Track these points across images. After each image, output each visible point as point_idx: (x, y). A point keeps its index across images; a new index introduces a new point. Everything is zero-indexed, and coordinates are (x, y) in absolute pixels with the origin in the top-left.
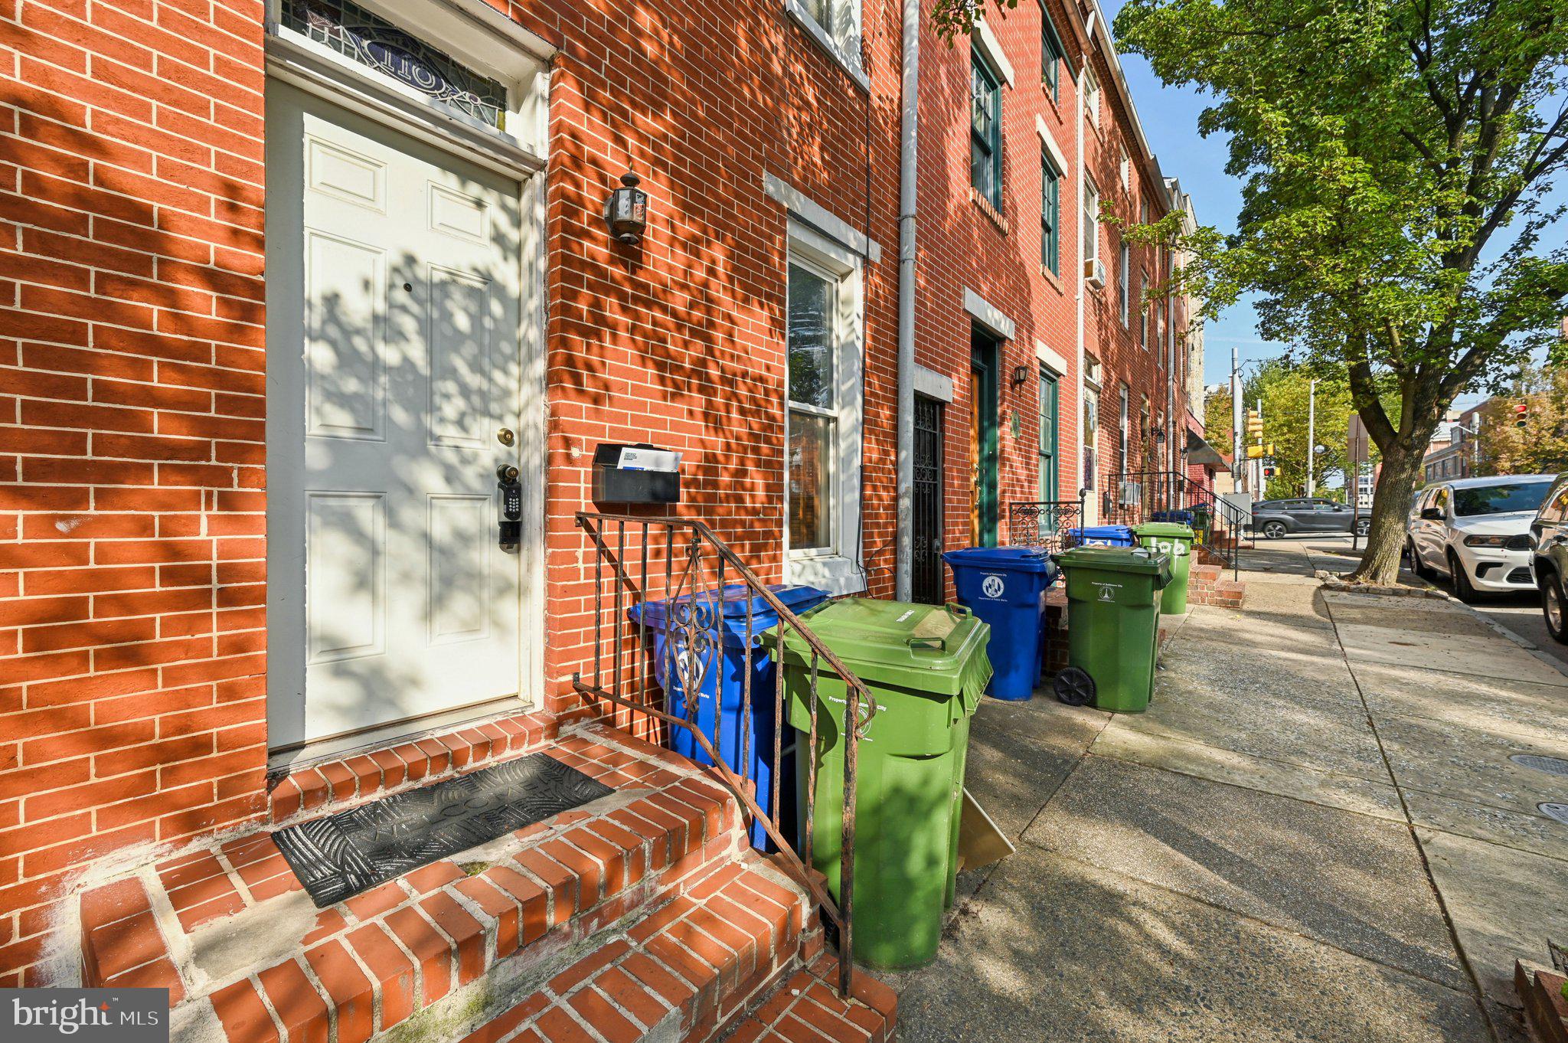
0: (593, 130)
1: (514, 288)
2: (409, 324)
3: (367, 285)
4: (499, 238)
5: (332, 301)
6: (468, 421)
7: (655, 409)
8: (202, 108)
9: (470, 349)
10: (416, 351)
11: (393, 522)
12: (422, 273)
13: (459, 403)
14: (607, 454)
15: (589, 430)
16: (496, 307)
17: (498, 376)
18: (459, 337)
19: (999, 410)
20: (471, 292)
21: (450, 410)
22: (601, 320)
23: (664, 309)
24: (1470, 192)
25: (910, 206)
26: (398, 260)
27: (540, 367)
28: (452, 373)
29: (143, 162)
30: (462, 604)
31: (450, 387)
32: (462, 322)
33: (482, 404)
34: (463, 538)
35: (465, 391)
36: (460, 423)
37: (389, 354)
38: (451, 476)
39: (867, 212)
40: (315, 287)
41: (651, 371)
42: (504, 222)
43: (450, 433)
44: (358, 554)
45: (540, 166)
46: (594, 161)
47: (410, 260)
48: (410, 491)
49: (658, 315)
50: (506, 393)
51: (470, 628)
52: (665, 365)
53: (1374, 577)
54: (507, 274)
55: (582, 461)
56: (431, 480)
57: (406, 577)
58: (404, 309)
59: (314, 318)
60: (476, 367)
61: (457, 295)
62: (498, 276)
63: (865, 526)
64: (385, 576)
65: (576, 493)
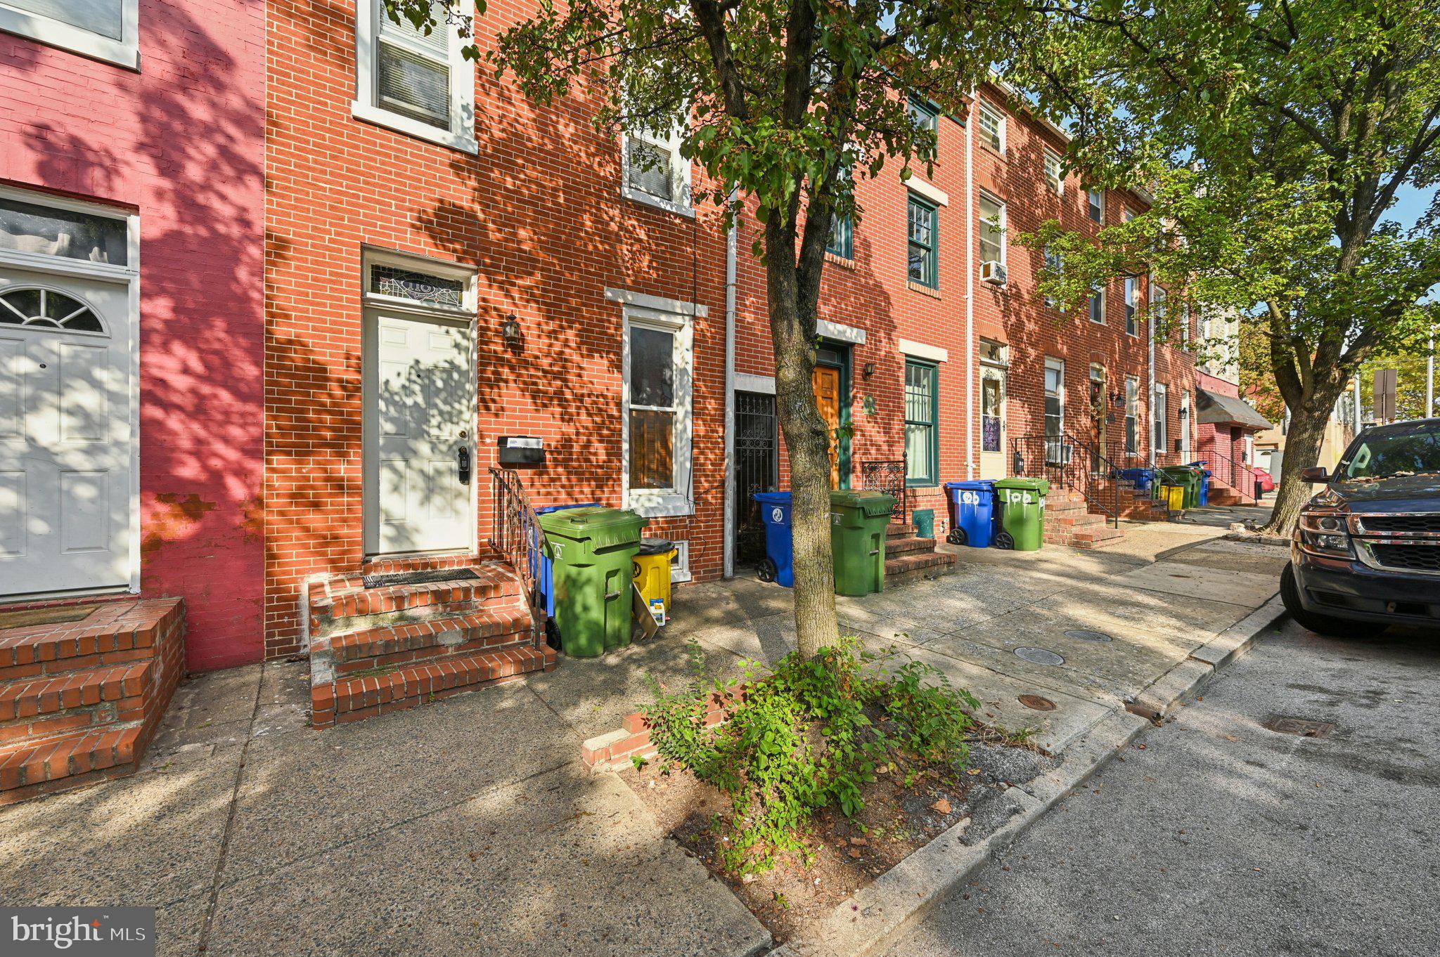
0: (495, 295)
1: (464, 366)
2: (417, 388)
3: (399, 374)
4: (457, 346)
5: (387, 382)
6: (443, 426)
7: (532, 418)
8: (341, 332)
9: (443, 395)
10: (420, 399)
11: (408, 465)
12: (422, 367)
13: (439, 419)
14: (502, 441)
15: (495, 430)
16: (456, 376)
17: (457, 405)
18: (439, 390)
19: (851, 395)
20: (444, 370)
21: (435, 421)
22: (499, 379)
23: (537, 369)
24: (1331, 179)
25: (732, 278)
26: (412, 363)
27: (475, 401)
28: (436, 406)
29: (324, 354)
30: (437, 500)
31: (435, 412)
32: (440, 384)
33: (449, 418)
34: (439, 473)
35: (441, 413)
36: (439, 427)
37: (409, 402)
38: (434, 448)
39: (695, 289)
40: (382, 379)
41: (529, 400)
42: (459, 338)
43: (434, 432)
44: (394, 478)
45: (475, 315)
46: (496, 309)
47: (417, 362)
48: (415, 453)
50: (460, 412)
51: (441, 510)
52: (536, 395)
53: (1279, 531)
54: (461, 360)
55: (492, 444)
56: (424, 448)
57: (414, 487)
58: (415, 382)
59: (381, 391)
60: (445, 402)
61: (438, 373)
62: (457, 362)
63: (695, 476)
64: (405, 487)
65: (489, 458)
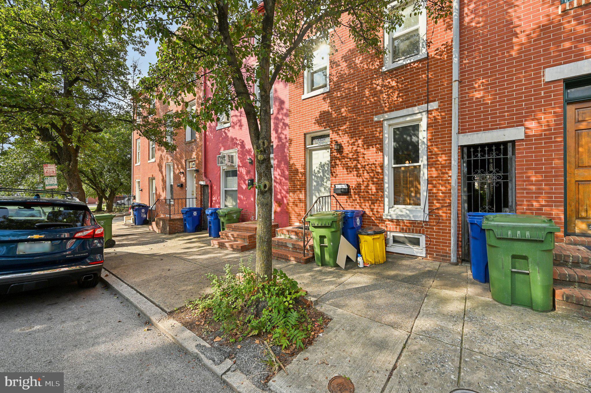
0: (334, 136)
2: (321, 171)
3: (317, 167)
5: (314, 170)
6: (327, 182)
7: (347, 177)
10: (322, 174)
15: (335, 182)
21: (325, 181)
22: (336, 165)
23: (348, 158)
28: (325, 176)
31: (325, 178)
32: (326, 168)
35: (327, 178)
37: (319, 175)
39: (428, 95)
41: (345, 170)
43: (325, 184)
46: (334, 140)
47: (321, 163)
49: (346, 160)
52: (347, 168)
58: (320, 169)
59: (313, 173)
61: (326, 165)
